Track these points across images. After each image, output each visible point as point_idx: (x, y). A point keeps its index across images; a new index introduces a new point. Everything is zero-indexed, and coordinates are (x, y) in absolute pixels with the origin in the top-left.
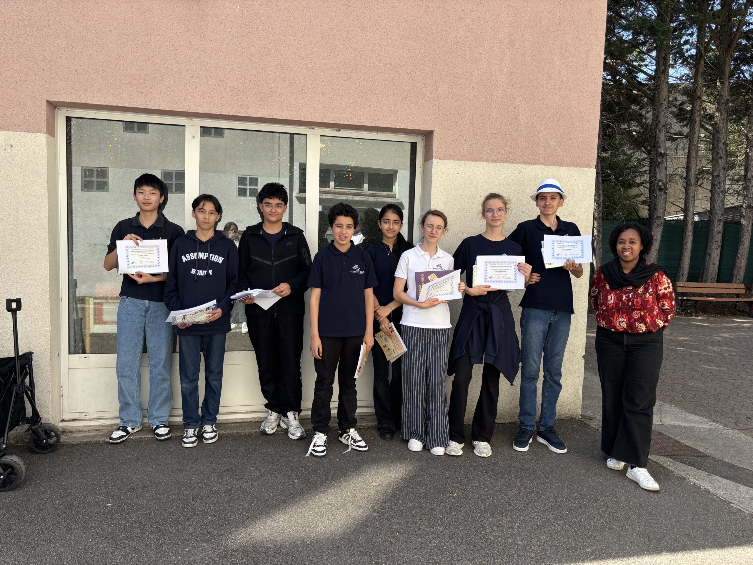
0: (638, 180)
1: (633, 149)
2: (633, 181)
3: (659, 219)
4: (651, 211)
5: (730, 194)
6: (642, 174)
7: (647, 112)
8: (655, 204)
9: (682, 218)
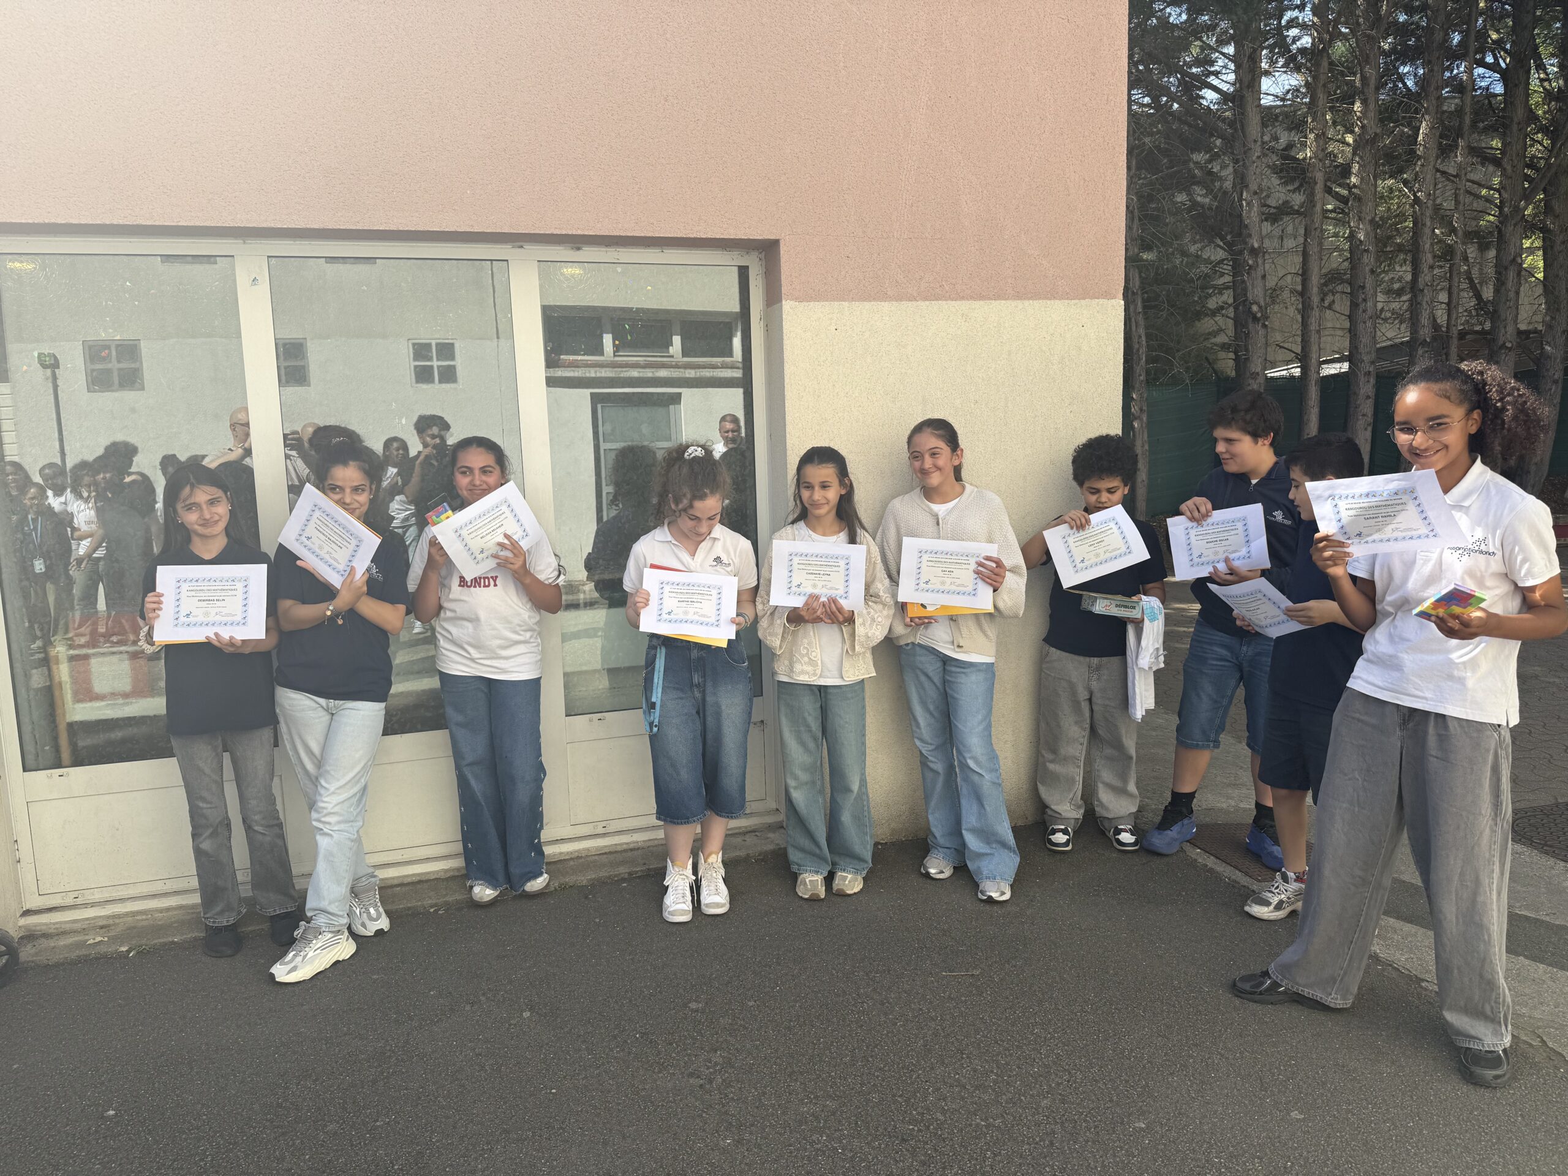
0: (1212, 304)
1: (1201, 241)
2: (1204, 306)
3: (1255, 379)
4: (1241, 363)
5: (1385, 320)
6: (1221, 290)
7: (1224, 167)
8: (1247, 350)
9: (1297, 372)
